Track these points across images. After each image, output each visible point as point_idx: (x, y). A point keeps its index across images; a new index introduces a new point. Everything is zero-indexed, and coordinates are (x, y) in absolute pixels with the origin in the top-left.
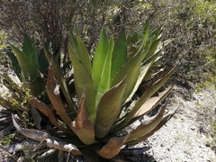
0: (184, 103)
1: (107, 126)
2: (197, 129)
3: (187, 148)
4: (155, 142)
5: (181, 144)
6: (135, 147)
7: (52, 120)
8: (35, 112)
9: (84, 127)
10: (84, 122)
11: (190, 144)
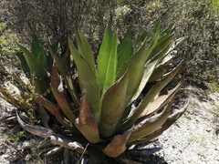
0: (200, 104)
1: (112, 124)
2: (213, 131)
3: (202, 150)
4: (167, 143)
5: (195, 146)
6: (145, 147)
7: (59, 118)
8: (43, 111)
9: (87, 123)
10: (87, 119)
11: (204, 146)
